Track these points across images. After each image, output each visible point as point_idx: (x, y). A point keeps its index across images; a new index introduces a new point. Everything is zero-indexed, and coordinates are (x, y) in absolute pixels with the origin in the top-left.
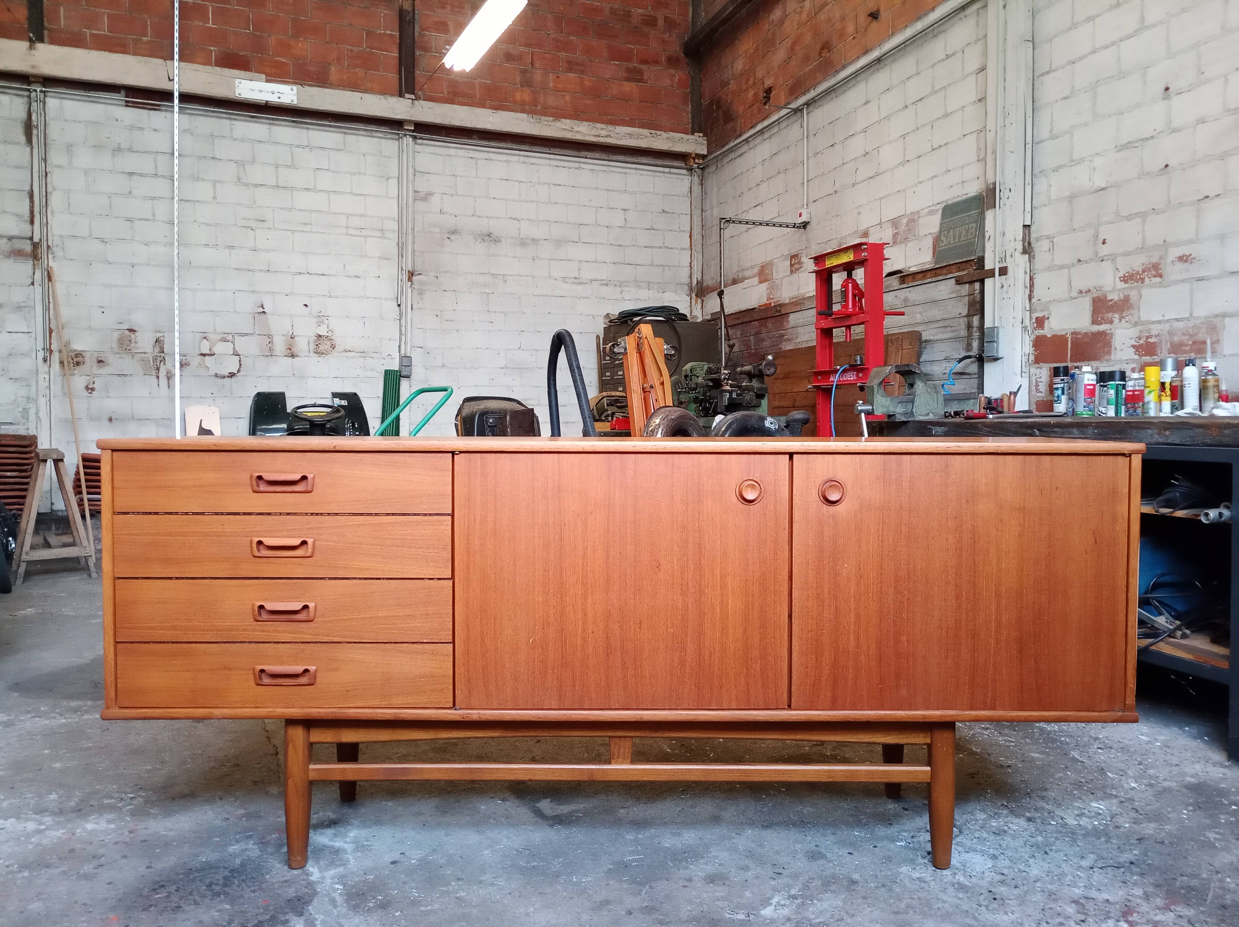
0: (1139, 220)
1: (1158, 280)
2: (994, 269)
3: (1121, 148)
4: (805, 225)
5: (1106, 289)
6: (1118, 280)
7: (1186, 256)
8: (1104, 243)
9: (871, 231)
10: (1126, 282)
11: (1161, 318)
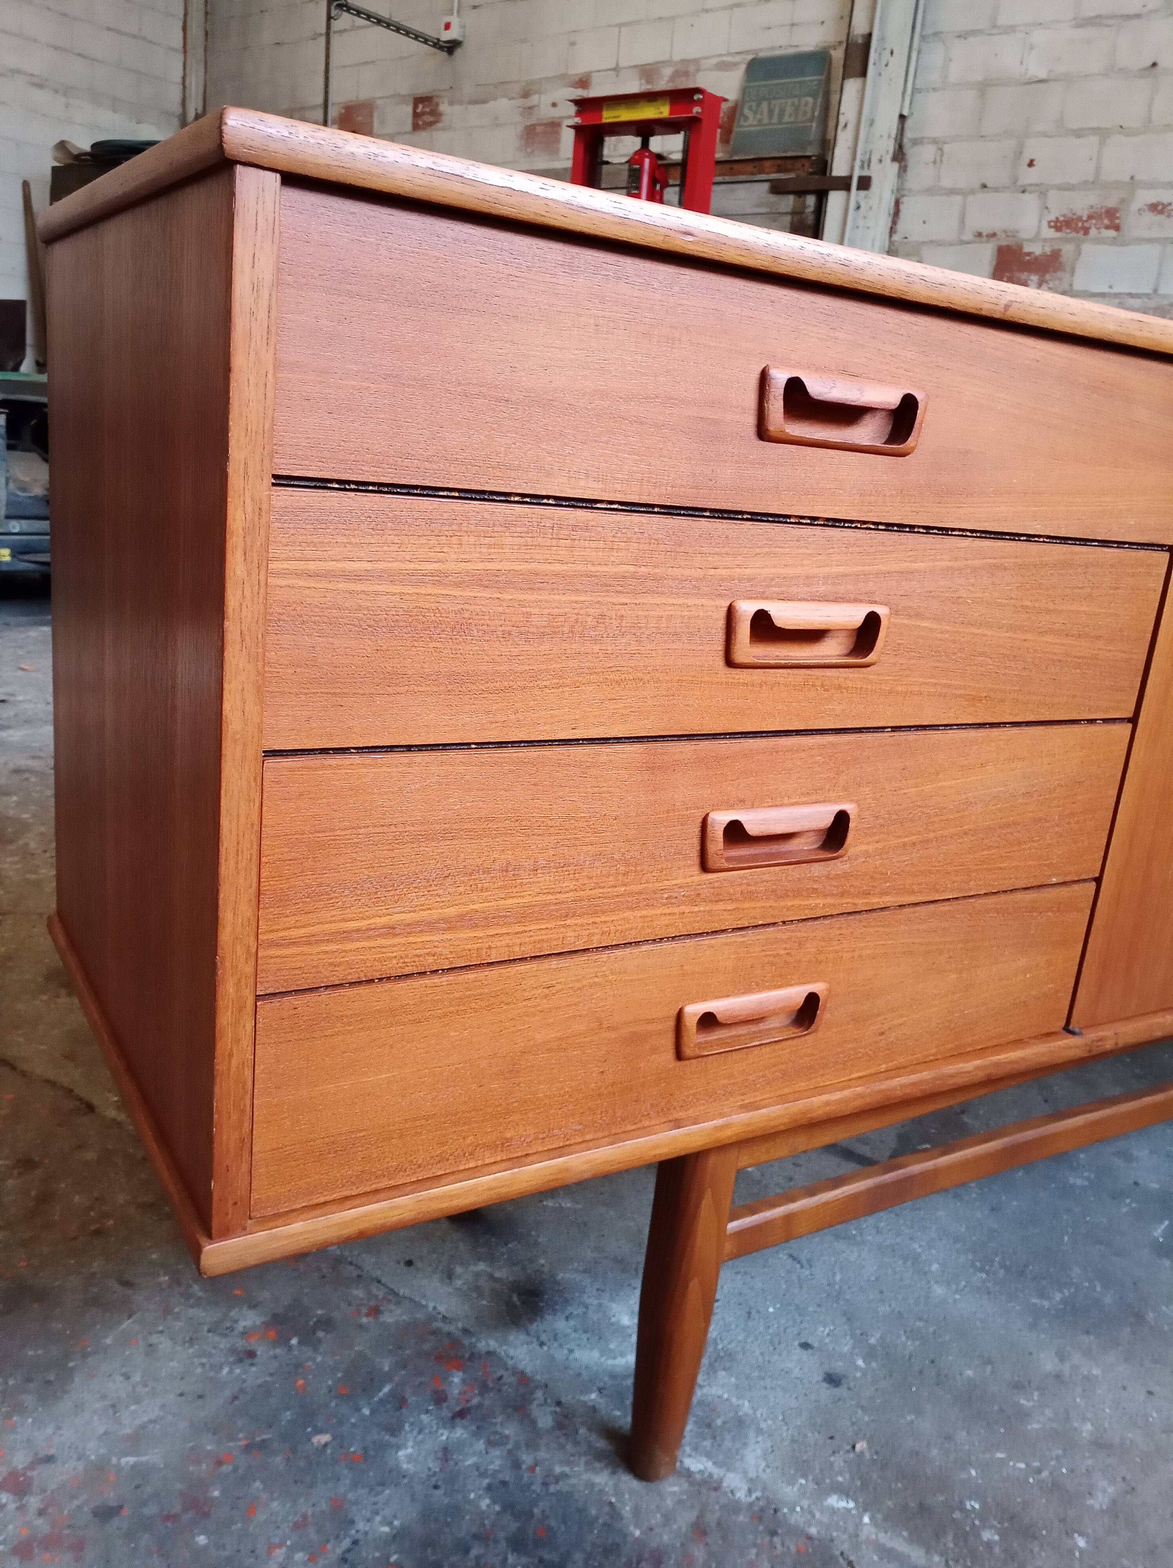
0: (1094, 139)
1: (1112, 233)
2: (850, 178)
3: (1083, 23)
4: (451, 47)
5: (1023, 235)
6: (1045, 224)
7: (1163, 204)
8: (1031, 164)
9: (595, 79)
10: (1058, 229)
11: (1105, 289)
